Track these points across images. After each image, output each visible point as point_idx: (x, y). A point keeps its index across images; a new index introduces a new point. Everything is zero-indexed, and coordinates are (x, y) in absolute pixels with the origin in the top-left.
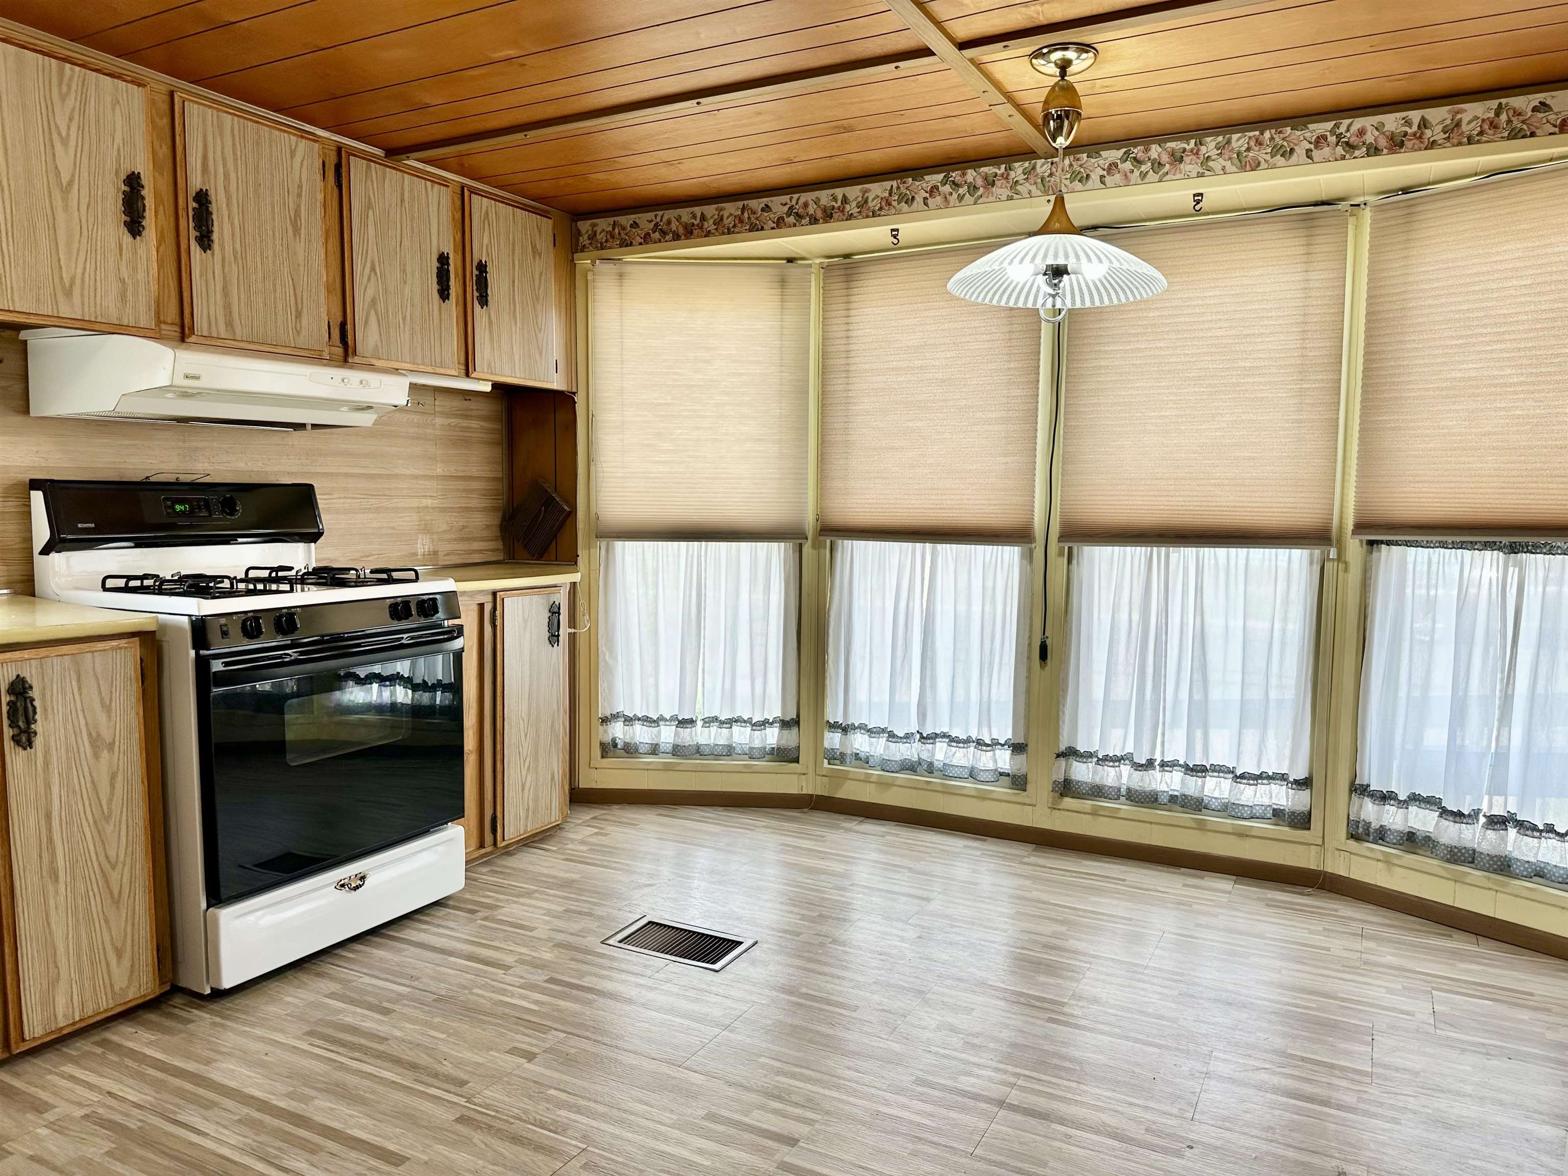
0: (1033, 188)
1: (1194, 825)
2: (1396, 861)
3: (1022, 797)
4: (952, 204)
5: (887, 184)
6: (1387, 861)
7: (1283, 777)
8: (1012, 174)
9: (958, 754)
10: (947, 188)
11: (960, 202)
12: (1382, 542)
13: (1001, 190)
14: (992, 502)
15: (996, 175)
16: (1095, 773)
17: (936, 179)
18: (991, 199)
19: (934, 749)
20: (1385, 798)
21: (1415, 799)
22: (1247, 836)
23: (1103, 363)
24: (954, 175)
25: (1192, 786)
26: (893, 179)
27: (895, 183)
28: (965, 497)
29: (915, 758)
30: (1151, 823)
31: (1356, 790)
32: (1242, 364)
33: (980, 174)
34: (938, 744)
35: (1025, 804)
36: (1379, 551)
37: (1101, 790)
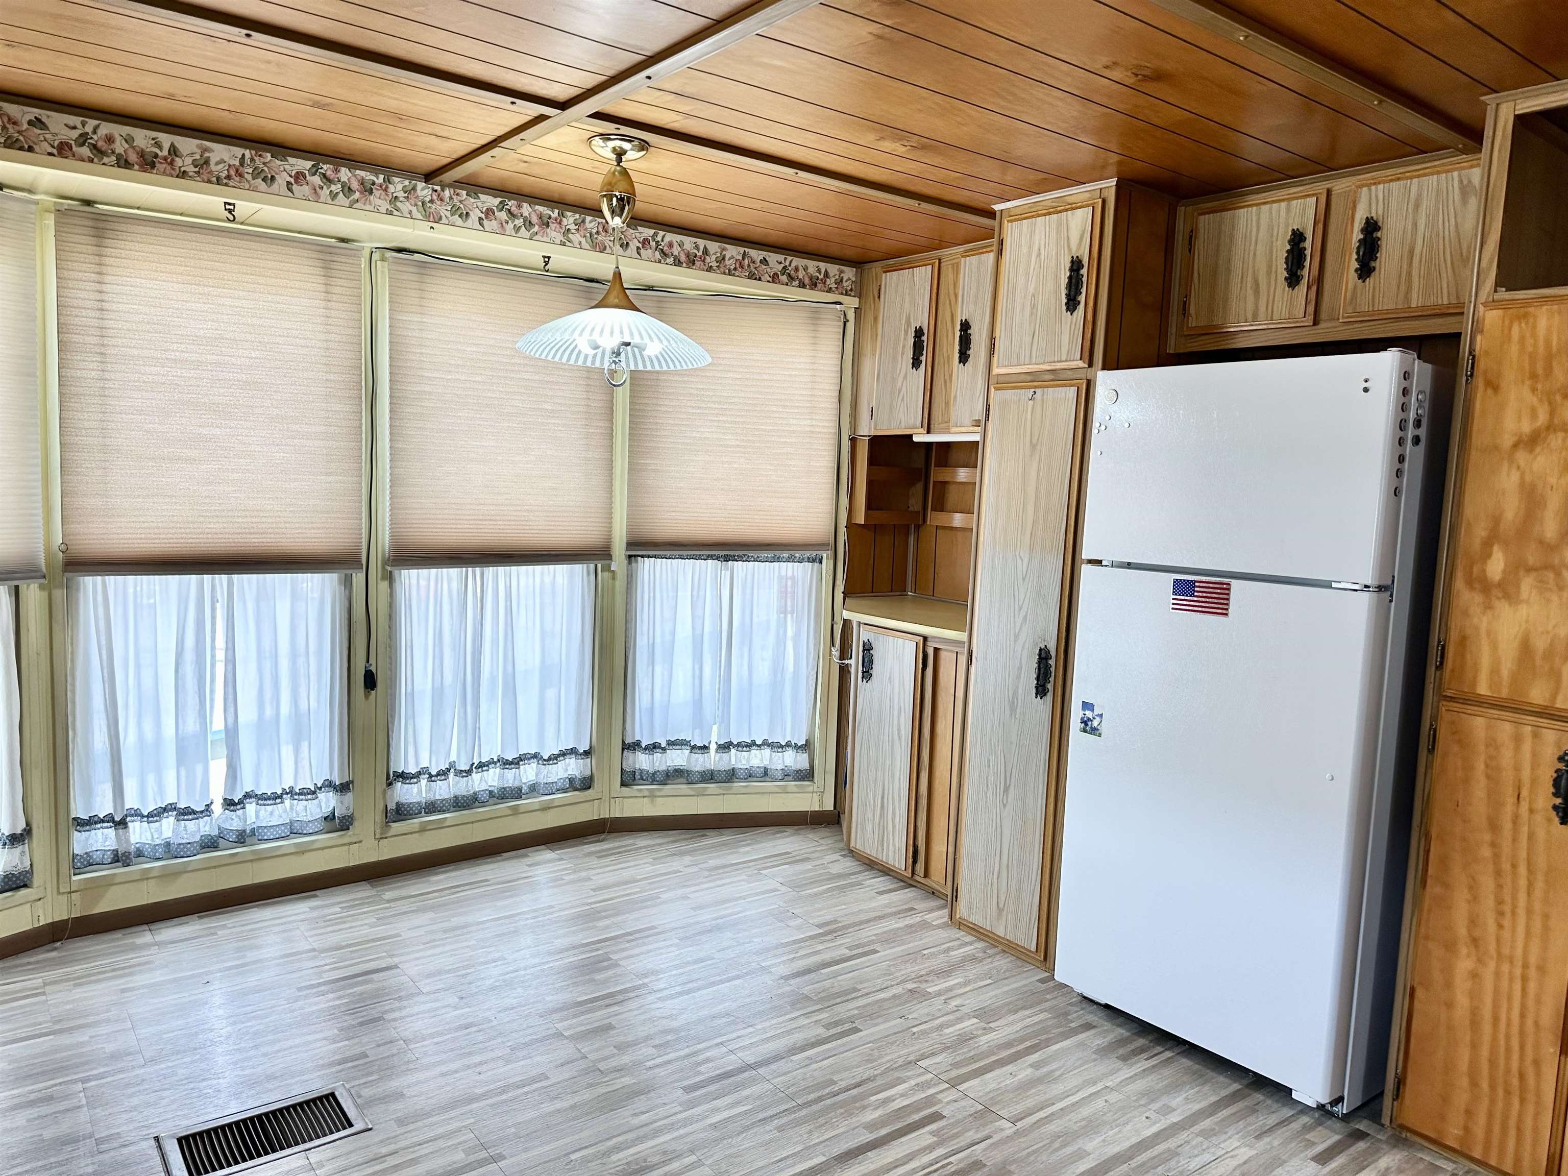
0: (414, 209)
1: (509, 812)
2: (658, 794)
3: (348, 836)
4: (322, 199)
5: (238, 151)
6: (652, 796)
7: (573, 752)
8: (391, 188)
9: (276, 813)
10: (316, 180)
11: (333, 200)
12: (638, 556)
13: (378, 200)
14: (314, 526)
15: (374, 184)
16: (429, 790)
17: (305, 165)
18: (367, 207)
19: (245, 814)
20: (654, 747)
21: (671, 743)
22: (552, 807)
23: (427, 388)
24: (325, 167)
25: (511, 778)
26: (246, 148)
27: (247, 153)
28: (281, 520)
29: (215, 832)
30: (472, 823)
31: (628, 749)
32: (546, 406)
33: (355, 176)
34: (247, 806)
35: (350, 844)
36: (637, 562)
37: (434, 807)
